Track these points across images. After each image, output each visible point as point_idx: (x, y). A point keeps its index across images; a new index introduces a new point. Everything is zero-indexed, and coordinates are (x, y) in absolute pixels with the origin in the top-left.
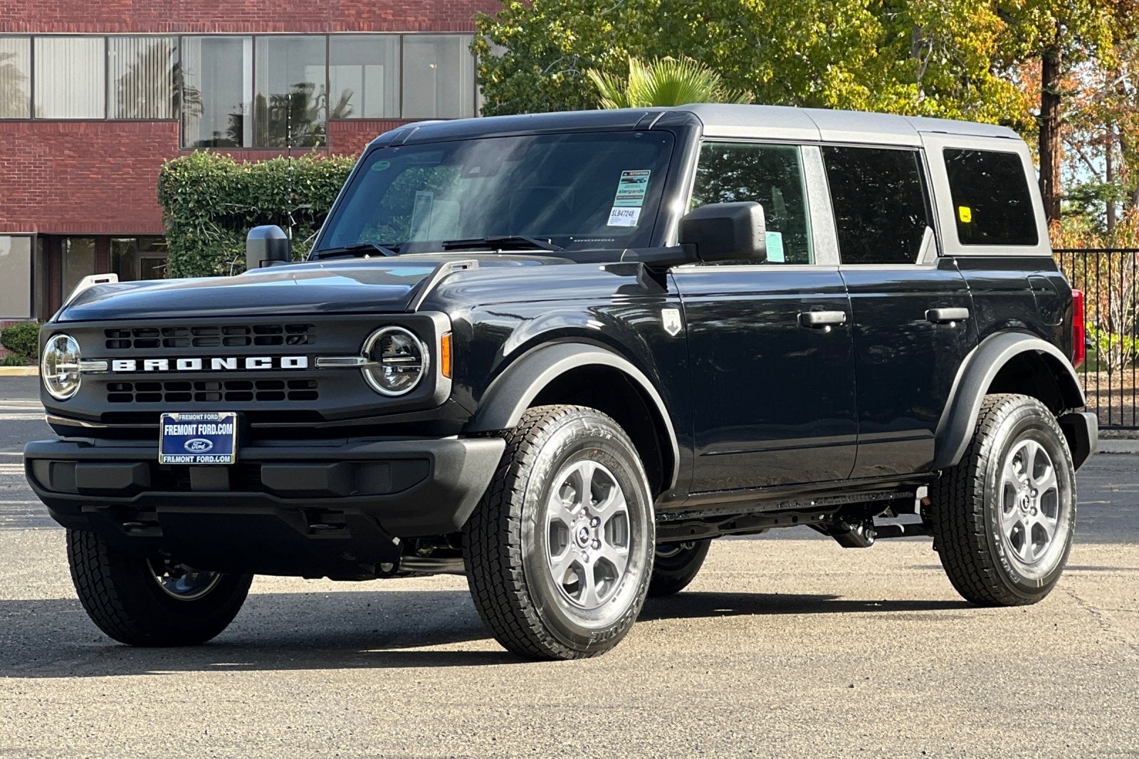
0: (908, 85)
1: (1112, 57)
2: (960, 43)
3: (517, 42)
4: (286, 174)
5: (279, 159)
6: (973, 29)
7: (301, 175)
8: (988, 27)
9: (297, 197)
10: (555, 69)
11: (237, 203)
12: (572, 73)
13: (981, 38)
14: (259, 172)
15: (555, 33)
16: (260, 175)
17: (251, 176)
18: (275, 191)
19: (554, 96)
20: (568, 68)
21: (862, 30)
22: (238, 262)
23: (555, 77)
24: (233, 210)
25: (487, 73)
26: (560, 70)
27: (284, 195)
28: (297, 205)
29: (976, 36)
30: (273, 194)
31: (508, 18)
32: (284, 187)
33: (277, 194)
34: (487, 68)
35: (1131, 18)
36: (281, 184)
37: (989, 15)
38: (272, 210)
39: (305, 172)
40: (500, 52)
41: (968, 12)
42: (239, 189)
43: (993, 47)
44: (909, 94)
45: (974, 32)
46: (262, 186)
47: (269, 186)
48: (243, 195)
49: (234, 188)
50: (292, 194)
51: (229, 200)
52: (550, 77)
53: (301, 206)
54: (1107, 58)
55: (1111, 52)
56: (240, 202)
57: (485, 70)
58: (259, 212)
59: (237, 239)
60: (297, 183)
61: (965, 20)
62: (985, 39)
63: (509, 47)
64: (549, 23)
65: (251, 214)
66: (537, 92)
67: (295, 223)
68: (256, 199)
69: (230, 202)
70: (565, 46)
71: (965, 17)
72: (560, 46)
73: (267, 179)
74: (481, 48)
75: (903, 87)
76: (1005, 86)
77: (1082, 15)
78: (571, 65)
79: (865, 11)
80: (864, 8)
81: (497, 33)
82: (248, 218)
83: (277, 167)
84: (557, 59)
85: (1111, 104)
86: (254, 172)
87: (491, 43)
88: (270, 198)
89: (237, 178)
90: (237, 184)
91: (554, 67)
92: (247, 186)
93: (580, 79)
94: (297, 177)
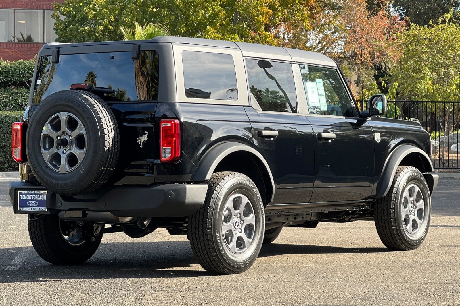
0: (235, 35)
1: (308, 26)
2: (256, 19)
3: (70, 14)
4: (25, 66)
5: (21, 61)
6: (261, 14)
7: (31, 67)
8: (267, 13)
9: (29, 75)
10: (86, 25)
11: (5, 77)
12: (93, 26)
13: (264, 17)
14: (14, 65)
15: (86, 11)
16: (14, 67)
17: (11, 67)
18: (21, 73)
19: (86, 35)
20: (91, 25)
21: (220, 13)
22: (5, 100)
23: (86, 28)
24: (4, 80)
25: (58, 26)
26: (88, 25)
27: (24, 74)
28: (29, 78)
29: (262, 16)
30: (19, 74)
31: (67, 5)
32: (24, 71)
33: (21, 74)
34: (58, 24)
35: (315, 11)
36: (23, 70)
37: (267, 9)
38: (19, 80)
39: (32, 65)
40: (63, 18)
41: (260, 7)
42: (6, 72)
43: (268, 21)
44: (235, 38)
45: (262, 15)
46: (15, 71)
47: (18, 71)
48: (7, 74)
49: (4, 71)
50: (27, 74)
51: (2, 76)
52: (84, 28)
53: (30, 79)
54: (307, 26)
55: (308, 24)
56: (6, 77)
57: (58, 25)
58: (14, 81)
59: (5, 91)
60: (29, 70)
61: (258, 10)
62: (266, 18)
63: (67, 16)
64: (84, 7)
65: (10, 81)
66: (79, 33)
67: (28, 85)
68: (13, 76)
69: (2, 77)
70: (90, 16)
71: (259, 9)
72: (88, 16)
73: (17, 68)
74: (56, 16)
75: (233, 35)
76: (270, 35)
77: (298, 9)
78: (92, 24)
79: (218, 6)
80: (218, 5)
81: (62, 10)
82: (9, 83)
83: (21, 64)
84: (86, 21)
85: (280, 41)
86: (12, 65)
87: (59, 14)
88: (18, 76)
89: (5, 68)
90: (5, 70)
91: (85, 24)
92: (9, 71)
93: (96, 29)
94: (29, 68)
